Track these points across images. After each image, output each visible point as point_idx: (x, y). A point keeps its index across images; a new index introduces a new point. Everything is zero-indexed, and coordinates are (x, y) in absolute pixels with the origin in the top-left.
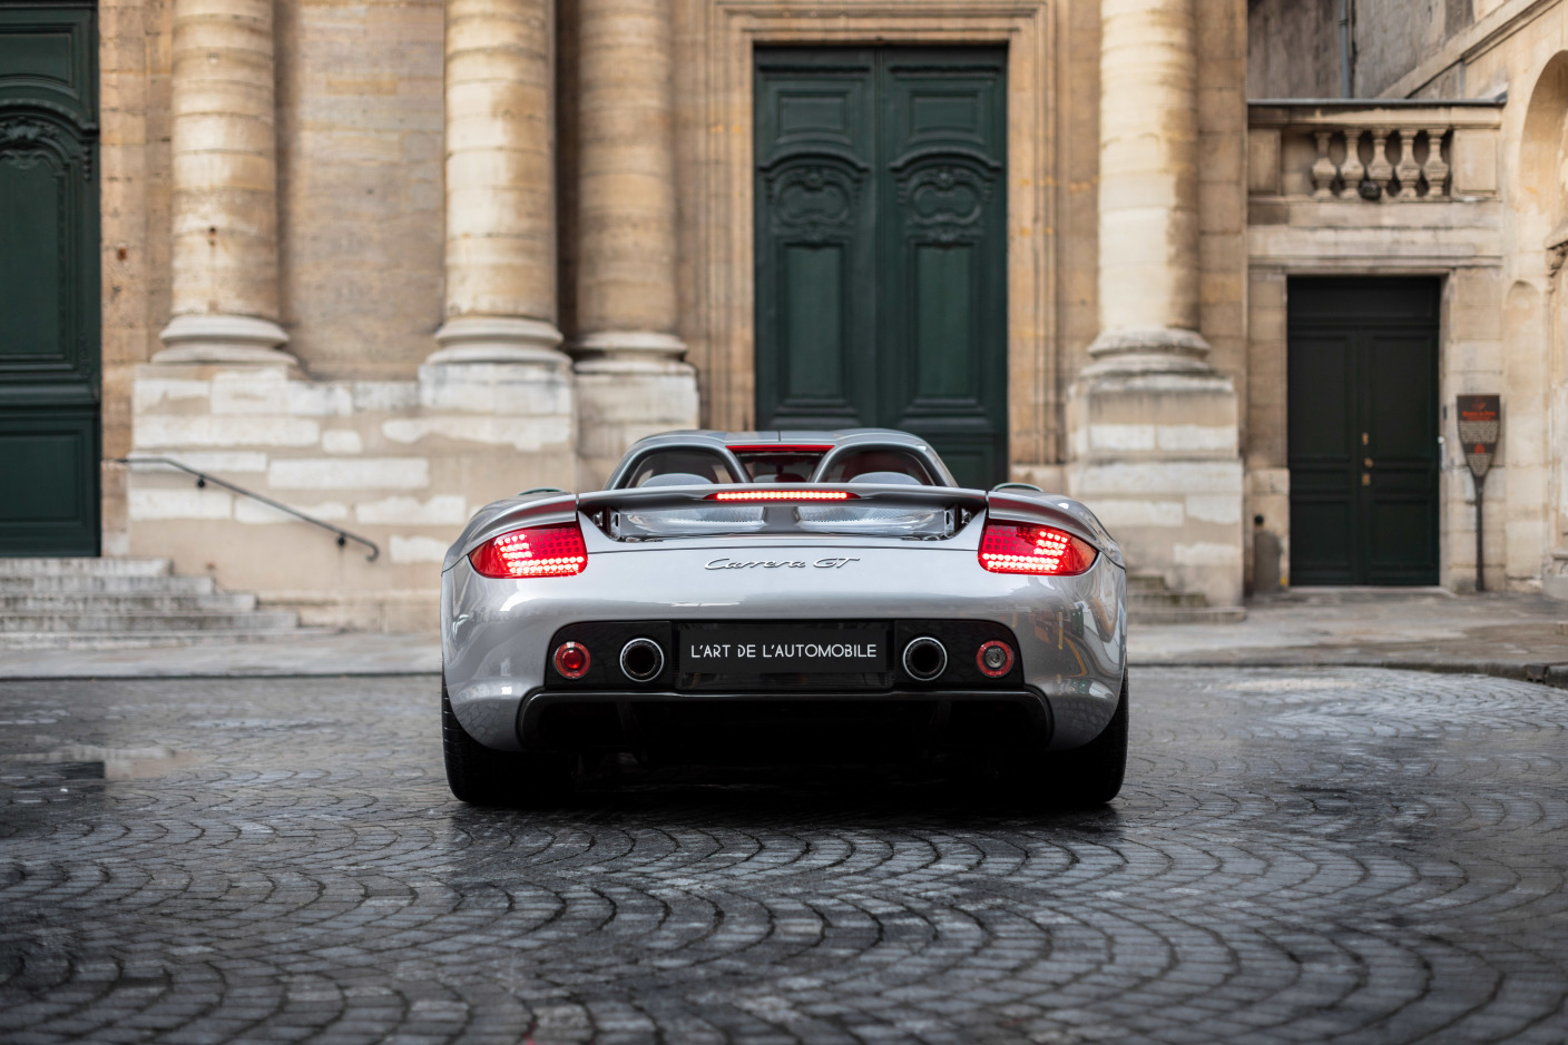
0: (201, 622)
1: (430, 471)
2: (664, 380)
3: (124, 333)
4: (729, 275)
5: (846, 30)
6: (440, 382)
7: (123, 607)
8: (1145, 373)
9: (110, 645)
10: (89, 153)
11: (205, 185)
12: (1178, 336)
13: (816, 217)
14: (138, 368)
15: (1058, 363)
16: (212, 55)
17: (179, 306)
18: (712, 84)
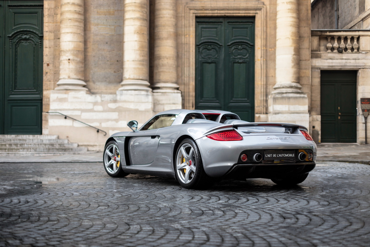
0: (65, 150)
1: (119, 115)
2: (174, 94)
3: (48, 83)
4: (189, 70)
5: (217, 13)
6: (121, 95)
7: (47, 146)
8: (286, 93)
9: (44, 155)
10: (41, 41)
11: (68, 49)
12: (294, 84)
13: (210, 56)
14: (51, 91)
15: (266, 90)
16: (70, 19)
17: (61, 77)
18: (186, 26)
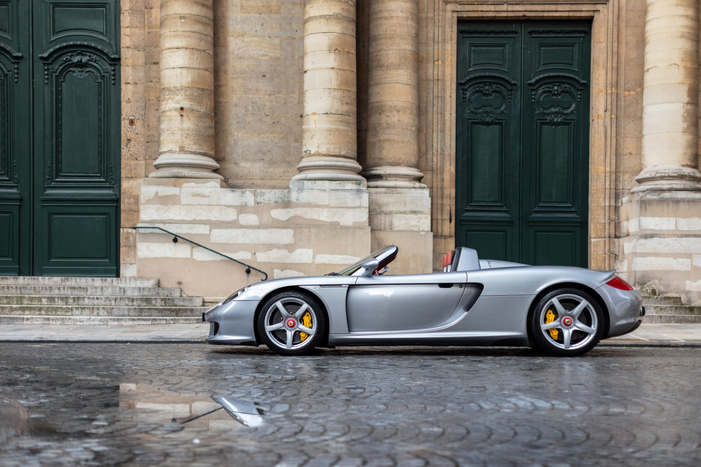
0: (177, 312)
1: (295, 236)
2: (413, 190)
3: (133, 163)
4: (443, 138)
5: (507, 11)
6: (300, 190)
7: (135, 303)
8: (670, 190)
9: (131, 323)
10: (114, 70)
11: (178, 85)
12: (688, 171)
13: (488, 109)
14: (141, 181)
15: (616, 185)
16: (181, 18)
17: (164, 148)
18: (436, 39)
